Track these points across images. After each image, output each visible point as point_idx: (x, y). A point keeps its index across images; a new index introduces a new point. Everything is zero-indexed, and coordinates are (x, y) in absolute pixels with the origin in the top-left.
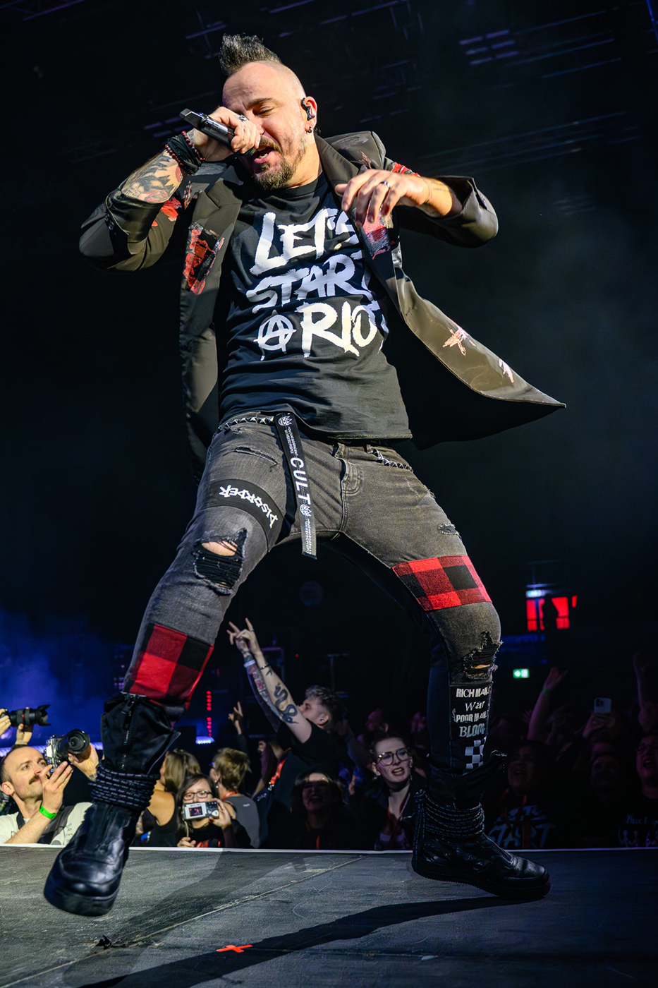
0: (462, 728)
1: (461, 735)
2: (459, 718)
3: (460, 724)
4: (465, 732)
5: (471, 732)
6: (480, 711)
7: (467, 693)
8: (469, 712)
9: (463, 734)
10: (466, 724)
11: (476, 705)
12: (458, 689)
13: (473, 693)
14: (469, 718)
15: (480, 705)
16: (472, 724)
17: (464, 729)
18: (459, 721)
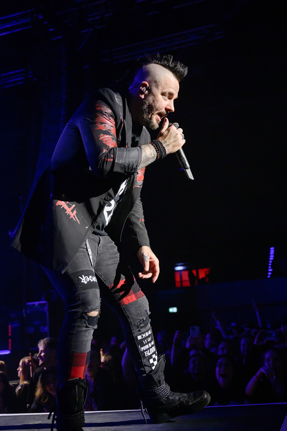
0: (145, 352)
1: (146, 356)
2: (143, 348)
3: (144, 351)
4: (147, 354)
5: (150, 353)
6: (150, 342)
7: (142, 336)
8: (146, 344)
9: (147, 355)
10: (146, 350)
11: (148, 340)
12: (138, 337)
13: (145, 335)
14: (147, 347)
15: (149, 339)
16: (149, 349)
17: (146, 353)
18: (143, 350)
